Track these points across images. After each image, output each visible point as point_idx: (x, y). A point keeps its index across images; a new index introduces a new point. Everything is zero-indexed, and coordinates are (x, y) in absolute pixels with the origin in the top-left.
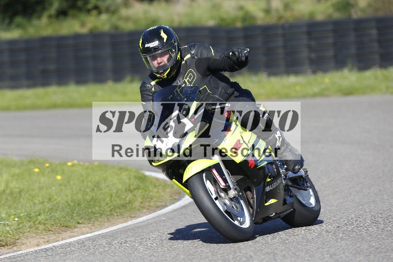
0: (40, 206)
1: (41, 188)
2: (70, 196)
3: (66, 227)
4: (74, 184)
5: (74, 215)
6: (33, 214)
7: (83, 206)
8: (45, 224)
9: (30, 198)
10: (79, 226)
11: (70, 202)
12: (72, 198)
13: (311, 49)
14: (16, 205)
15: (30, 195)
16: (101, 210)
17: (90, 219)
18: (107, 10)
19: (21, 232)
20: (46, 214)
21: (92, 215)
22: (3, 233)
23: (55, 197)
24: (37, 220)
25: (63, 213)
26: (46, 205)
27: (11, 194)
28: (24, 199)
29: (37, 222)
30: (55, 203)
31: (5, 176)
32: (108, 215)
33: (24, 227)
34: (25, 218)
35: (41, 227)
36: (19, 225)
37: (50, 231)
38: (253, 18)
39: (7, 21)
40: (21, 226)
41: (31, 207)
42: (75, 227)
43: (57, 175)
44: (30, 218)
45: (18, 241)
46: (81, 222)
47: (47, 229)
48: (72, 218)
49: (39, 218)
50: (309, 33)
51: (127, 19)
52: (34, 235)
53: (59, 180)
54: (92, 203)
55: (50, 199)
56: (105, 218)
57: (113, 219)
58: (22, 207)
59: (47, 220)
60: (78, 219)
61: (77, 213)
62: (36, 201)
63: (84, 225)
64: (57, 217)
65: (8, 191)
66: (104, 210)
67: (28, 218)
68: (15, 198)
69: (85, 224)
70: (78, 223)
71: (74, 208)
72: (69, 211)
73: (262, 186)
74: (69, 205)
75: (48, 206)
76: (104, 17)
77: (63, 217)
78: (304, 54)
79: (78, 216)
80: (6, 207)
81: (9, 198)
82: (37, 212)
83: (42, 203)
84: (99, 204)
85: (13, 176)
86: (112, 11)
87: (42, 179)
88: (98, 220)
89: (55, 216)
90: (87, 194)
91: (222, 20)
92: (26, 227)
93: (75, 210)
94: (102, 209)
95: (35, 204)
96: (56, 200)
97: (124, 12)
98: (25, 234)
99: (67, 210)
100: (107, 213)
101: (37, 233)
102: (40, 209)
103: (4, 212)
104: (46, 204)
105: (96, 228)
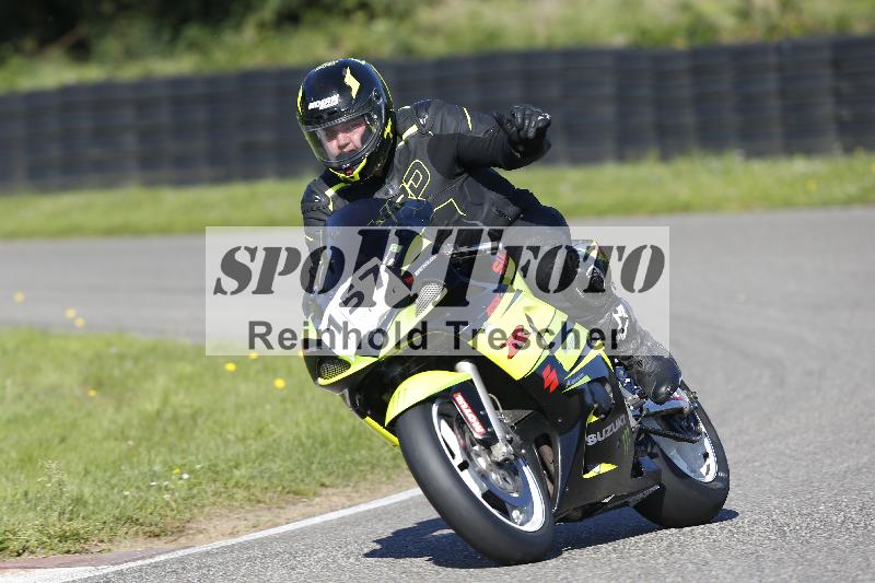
0: (240, 448)
1: (239, 408)
2: (304, 425)
3: (296, 493)
4: (313, 398)
5: (314, 467)
6: (222, 466)
7: (332, 446)
8: (248, 488)
9: (217, 429)
10: (324, 491)
11: (304, 440)
12: (308, 429)
13: (839, 97)
14: (184, 445)
15: (215, 422)
16: (372, 456)
17: (347, 476)
18: (389, 12)
19: (196, 505)
20: (250, 465)
21: (353, 468)
22: (156, 506)
23: (272, 426)
24: (231, 477)
25: (288, 463)
26: (250, 445)
27: (175, 419)
28: (202, 432)
29: (233, 482)
30: (271, 439)
31: (161, 381)
32: (388, 468)
33: (203, 493)
34: (205, 473)
35: (240, 494)
36: (190, 489)
37: (259, 502)
38: (712, 29)
39: (166, 36)
40: (195, 491)
41: (218, 449)
42: (315, 494)
43: (276, 376)
44: (217, 473)
45: (188, 525)
46: (328, 483)
47: (252, 497)
48: (308, 474)
49: (237, 473)
50: (836, 64)
51: (432, 31)
52: (224, 511)
53: (282, 390)
54: (352, 440)
55: (260, 432)
56: (382, 473)
57: (398, 476)
58: (198, 449)
59: (252, 478)
60: (321, 477)
61: (319, 463)
62: (229, 436)
63: (334, 490)
64: (276, 471)
65: (168, 414)
66: (381, 455)
67: (210, 474)
68: (183, 429)
69: (337, 488)
70: (323, 485)
71: (313, 451)
72: (301, 457)
73: (577, 434)
74: (302, 444)
75: (255, 446)
76: (381, 26)
77: (289, 472)
78: (826, 108)
79: (322, 469)
80: (163, 449)
81: (171, 429)
82: (231, 460)
83: (244, 439)
84: (368, 442)
85: (180, 379)
86: (403, 16)
87: (243, 388)
88: (365, 479)
89: (270, 469)
90: (342, 419)
91: (644, 32)
92: (206, 493)
93: (314, 456)
94: (375, 453)
95: (226, 443)
96: (273, 433)
97: (425, 15)
98: (206, 509)
99: (297, 455)
100: (386, 463)
101: (231, 509)
102: (238, 455)
103: (158, 460)
104: (250, 442)
105: (361, 497)
